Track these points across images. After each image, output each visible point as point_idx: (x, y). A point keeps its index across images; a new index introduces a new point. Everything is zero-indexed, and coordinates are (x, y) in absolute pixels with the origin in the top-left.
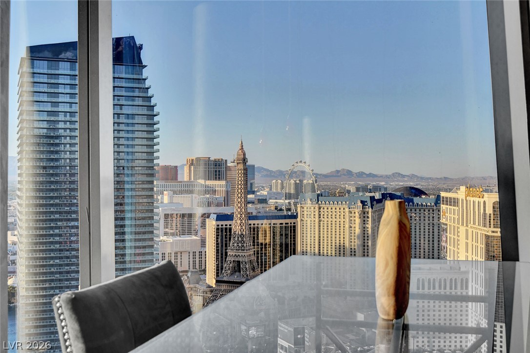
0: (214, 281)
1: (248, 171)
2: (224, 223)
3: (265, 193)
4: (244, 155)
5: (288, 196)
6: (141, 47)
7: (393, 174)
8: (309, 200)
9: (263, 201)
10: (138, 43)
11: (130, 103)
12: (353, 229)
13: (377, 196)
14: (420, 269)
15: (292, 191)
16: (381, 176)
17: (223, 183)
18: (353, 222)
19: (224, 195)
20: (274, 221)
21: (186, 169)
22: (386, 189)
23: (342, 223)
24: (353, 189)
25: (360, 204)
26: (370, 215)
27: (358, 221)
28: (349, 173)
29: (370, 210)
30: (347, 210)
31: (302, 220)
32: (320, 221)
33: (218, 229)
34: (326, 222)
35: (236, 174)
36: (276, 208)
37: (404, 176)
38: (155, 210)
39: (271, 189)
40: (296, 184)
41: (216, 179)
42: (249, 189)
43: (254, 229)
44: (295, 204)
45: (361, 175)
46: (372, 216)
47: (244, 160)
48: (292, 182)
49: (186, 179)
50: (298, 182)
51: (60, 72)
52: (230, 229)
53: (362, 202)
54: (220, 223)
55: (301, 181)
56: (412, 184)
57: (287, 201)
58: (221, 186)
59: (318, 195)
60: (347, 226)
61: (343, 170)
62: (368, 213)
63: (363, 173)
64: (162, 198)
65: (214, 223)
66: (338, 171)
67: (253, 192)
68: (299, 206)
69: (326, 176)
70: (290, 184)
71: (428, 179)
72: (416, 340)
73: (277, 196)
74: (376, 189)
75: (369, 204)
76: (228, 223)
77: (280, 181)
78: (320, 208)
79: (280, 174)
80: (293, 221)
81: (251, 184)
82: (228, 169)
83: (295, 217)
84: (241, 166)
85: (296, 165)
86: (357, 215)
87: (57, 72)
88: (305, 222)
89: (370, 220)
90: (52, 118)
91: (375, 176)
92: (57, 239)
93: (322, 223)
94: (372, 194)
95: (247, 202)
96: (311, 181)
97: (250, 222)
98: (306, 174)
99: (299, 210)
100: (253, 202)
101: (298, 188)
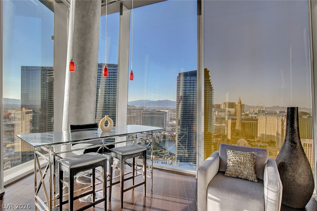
0: (230, 138)
1: (242, 106)
2: (234, 121)
3: (248, 113)
4: (240, 101)
5: (256, 114)
6: (209, 71)
8: (263, 115)
9: (247, 115)
12: (278, 125)
15: (257, 112)
17: (234, 109)
18: (278, 123)
19: (234, 113)
20: (250, 121)
21: (223, 105)
23: (274, 123)
24: (278, 112)
25: (281, 117)
27: (280, 122)
28: (279, 107)
29: (285, 119)
30: (276, 119)
31: (260, 121)
32: (266, 122)
33: (232, 123)
34: (268, 123)
35: (238, 108)
36: (251, 117)
38: (212, 117)
39: (250, 111)
40: (258, 110)
41: (232, 108)
42: (242, 111)
43: (243, 123)
44: (258, 116)
47: (241, 103)
48: (257, 109)
49: (223, 108)
50: (259, 109)
51: (187, 79)
52: (236, 123)
54: (232, 121)
56: (304, 111)
57: (255, 115)
58: (233, 110)
59: (266, 114)
60: (276, 124)
61: (276, 106)
64: (215, 113)
65: (231, 121)
66: (274, 106)
67: (244, 112)
68: (259, 117)
69: (269, 108)
70: (256, 110)
73: (252, 114)
75: (285, 117)
76: (235, 121)
77: (253, 109)
78: (266, 118)
79: (253, 107)
80: (257, 121)
81: (243, 110)
82: (236, 105)
84: (239, 105)
85: (258, 104)
86: (280, 120)
87: (186, 79)
90: (185, 92)
92: (186, 123)
93: (267, 123)
95: (241, 115)
96: (264, 109)
97: (242, 121)
98: (262, 107)
99: (259, 118)
100: (243, 115)
101: (259, 111)
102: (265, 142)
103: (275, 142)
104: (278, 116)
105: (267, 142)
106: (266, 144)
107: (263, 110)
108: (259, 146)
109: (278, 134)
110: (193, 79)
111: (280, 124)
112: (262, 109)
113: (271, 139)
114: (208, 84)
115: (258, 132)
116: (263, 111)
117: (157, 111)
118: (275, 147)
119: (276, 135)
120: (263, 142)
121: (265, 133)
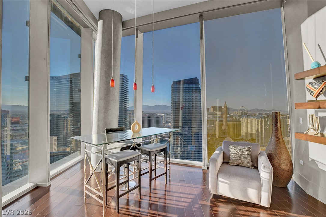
0: (218, 137)
1: (228, 109)
2: (221, 122)
4: (226, 105)
5: (239, 116)
8: (245, 117)
9: (232, 117)
10: (198, 79)
11: (196, 93)
12: (258, 125)
13: (266, 116)
16: (268, 110)
17: (221, 112)
19: (221, 115)
20: (235, 122)
21: (211, 109)
22: (269, 114)
24: (257, 114)
25: (260, 118)
26: (263, 121)
27: (259, 123)
28: (258, 109)
30: (256, 120)
32: (248, 122)
33: (219, 124)
34: (250, 123)
35: (224, 111)
36: (235, 119)
39: (234, 114)
42: (228, 113)
43: (229, 124)
45: (261, 110)
47: (226, 106)
48: (240, 112)
49: (211, 111)
52: (222, 124)
53: (261, 118)
54: (220, 122)
55: (243, 112)
59: (247, 115)
60: (256, 124)
61: (256, 109)
65: (218, 122)
66: (254, 109)
67: (229, 115)
68: (242, 118)
70: (239, 113)
71: (284, 111)
73: (236, 115)
74: (266, 114)
75: (263, 118)
76: (222, 122)
77: (237, 112)
78: (248, 119)
79: (237, 110)
81: (229, 113)
82: (222, 108)
83: (241, 121)
84: (225, 108)
86: (259, 121)
87: (179, 87)
88: (243, 123)
89: (264, 123)
90: (179, 98)
91: (265, 110)
94: (264, 115)
95: (227, 117)
96: (246, 112)
97: (228, 122)
98: (244, 110)
99: (242, 119)
100: (229, 117)
101: (242, 113)
103: (256, 140)
104: (257, 117)
105: (249, 140)
107: (245, 113)
109: (258, 131)
110: (186, 87)
113: (252, 137)
114: (198, 91)
115: (242, 132)
116: (245, 114)
117: (155, 115)
119: (256, 133)
121: (247, 132)
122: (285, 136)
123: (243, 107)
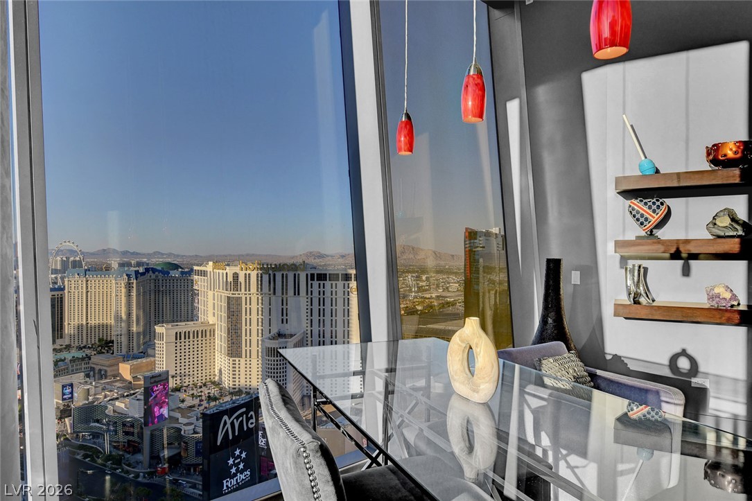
5: (55, 271)
7: (154, 252)
8: (76, 274)
12: (119, 297)
13: (141, 270)
14: (177, 325)
15: (59, 267)
16: (144, 254)
18: (119, 291)
22: (148, 264)
23: (109, 293)
24: (115, 265)
25: (125, 277)
26: (135, 285)
27: (124, 290)
28: (115, 252)
29: (135, 281)
30: (114, 281)
31: (69, 292)
32: (87, 292)
34: (93, 293)
37: (163, 254)
40: (62, 260)
44: (62, 279)
45: (125, 253)
46: (137, 286)
48: (59, 258)
50: (64, 259)
53: (127, 275)
55: (68, 258)
56: (169, 260)
57: (53, 276)
59: (86, 270)
60: (114, 295)
62: (133, 283)
63: (127, 252)
66: (104, 250)
68: (66, 280)
69: (93, 254)
70: (56, 261)
71: (183, 256)
72: (175, 379)
74: (139, 264)
75: (134, 277)
78: (87, 281)
80: (60, 293)
83: (63, 289)
85: (60, 246)
86: (123, 285)
88: (72, 293)
89: (134, 289)
93: (89, 293)
94: (137, 269)
96: (78, 259)
98: (72, 252)
99: (66, 283)
101: (65, 264)
102: (85, 347)
103: (112, 342)
104: (117, 274)
105: (92, 345)
106: (88, 352)
107: (74, 262)
108: (71, 361)
109: (118, 318)
111: (123, 294)
112: (72, 259)
113: (101, 337)
115: (66, 323)
116: (76, 264)
118: (113, 353)
119: (113, 322)
120: (80, 348)
121: (84, 323)
122: (188, 321)
123: (68, 244)
